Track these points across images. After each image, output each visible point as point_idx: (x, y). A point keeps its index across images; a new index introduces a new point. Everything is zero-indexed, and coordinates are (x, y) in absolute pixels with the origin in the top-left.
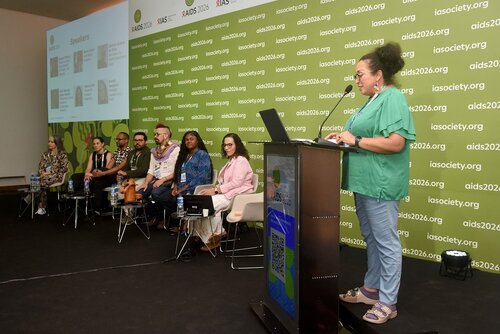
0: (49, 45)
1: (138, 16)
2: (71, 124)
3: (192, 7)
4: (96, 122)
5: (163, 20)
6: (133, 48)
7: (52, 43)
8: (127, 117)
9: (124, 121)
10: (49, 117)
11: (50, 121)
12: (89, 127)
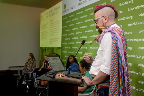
0: (41, 19)
2: (46, 48)
3: (81, 2)
4: (52, 47)
5: (72, 8)
6: (63, 19)
8: (60, 46)
9: (60, 48)
10: (40, 45)
11: (41, 47)
12: (50, 49)
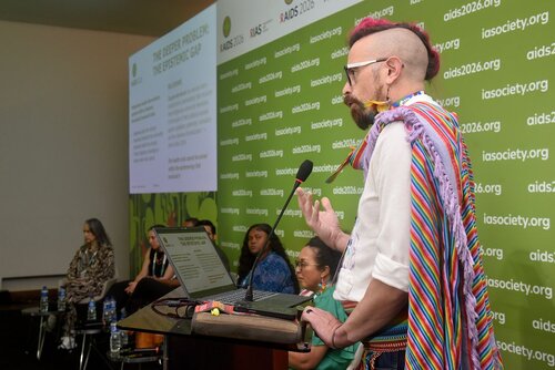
0: (131, 79)
1: (226, 27)
2: (153, 195)
3: (292, 6)
4: (181, 194)
5: (256, 32)
6: (223, 77)
7: (134, 76)
8: (214, 188)
9: (211, 194)
10: (132, 184)
11: (132, 192)
12: (172, 201)
